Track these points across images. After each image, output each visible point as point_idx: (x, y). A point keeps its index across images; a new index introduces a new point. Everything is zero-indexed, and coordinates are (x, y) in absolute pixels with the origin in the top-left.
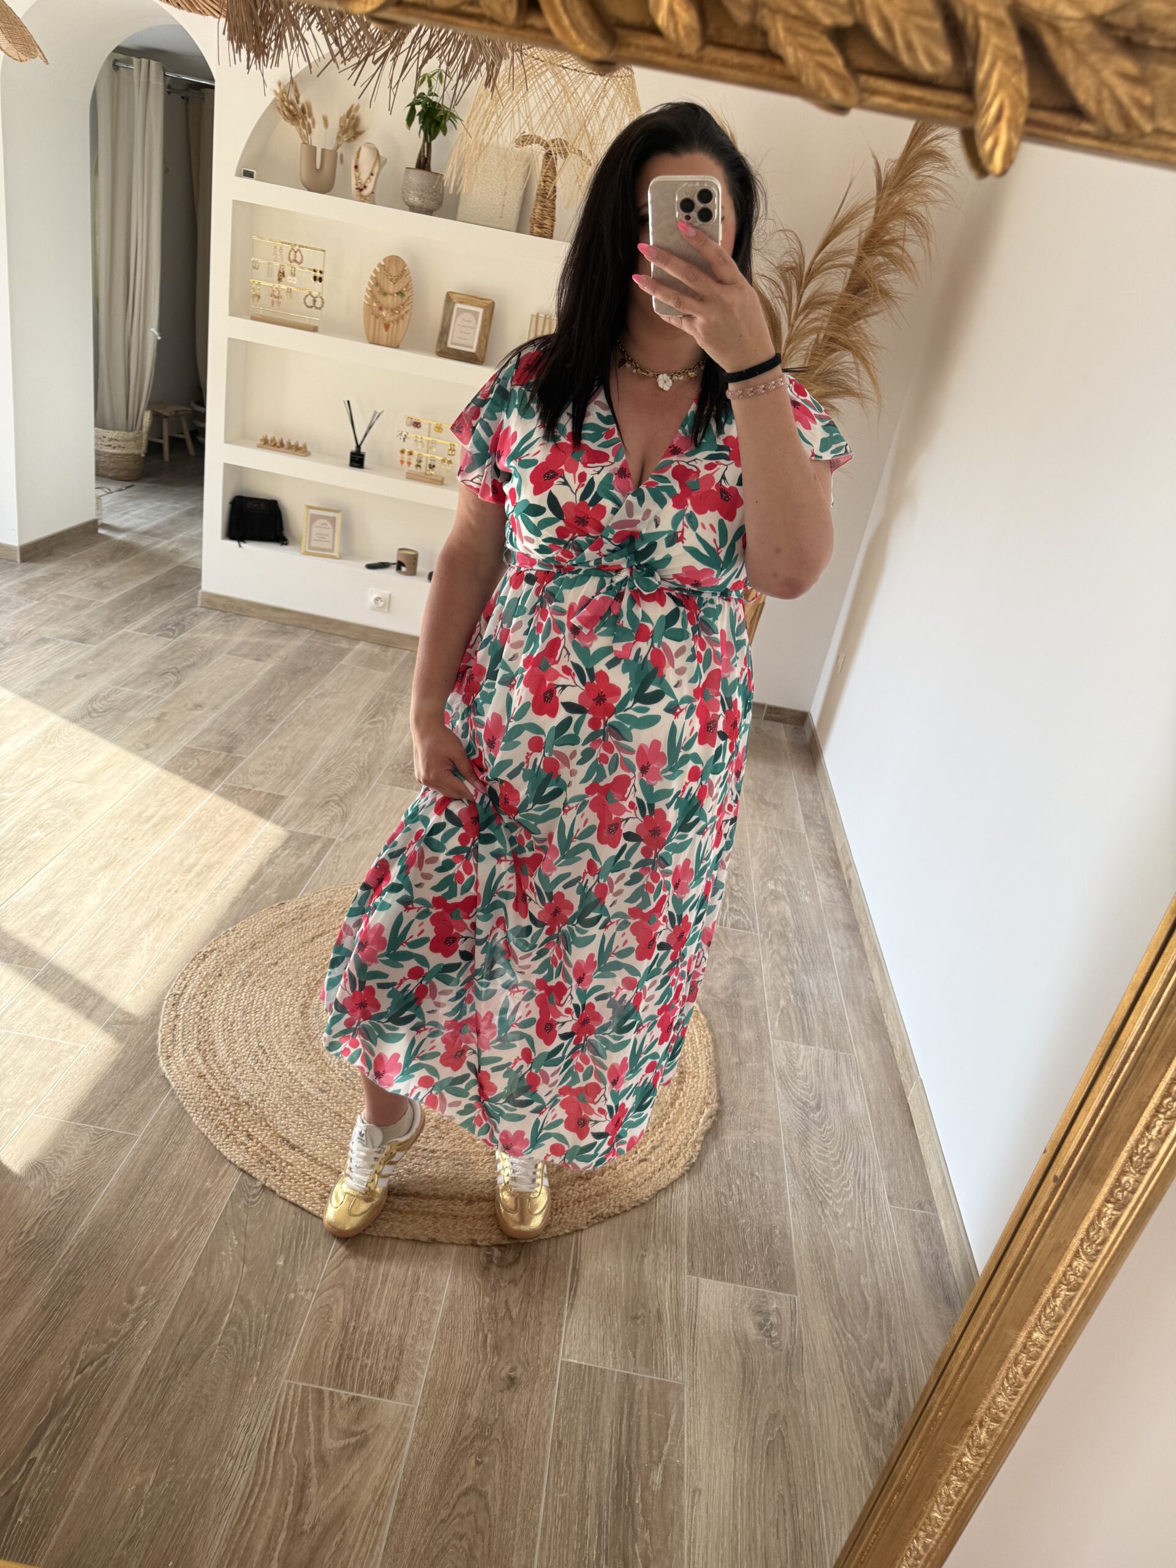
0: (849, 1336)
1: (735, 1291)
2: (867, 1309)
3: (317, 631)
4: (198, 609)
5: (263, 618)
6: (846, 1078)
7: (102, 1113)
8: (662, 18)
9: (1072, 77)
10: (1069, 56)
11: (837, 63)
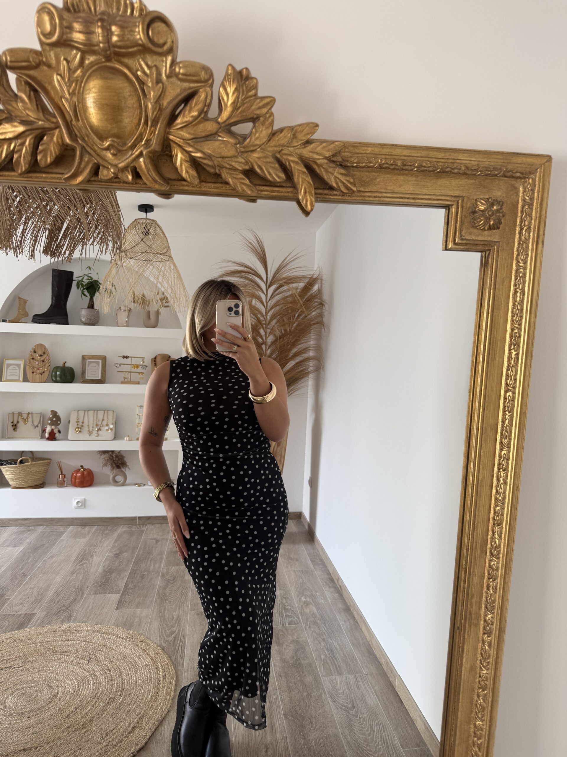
3: (46, 526)
5: (16, 526)
6: (363, 688)
8: (184, 174)
9: (325, 177)
10: (322, 170)
11: (247, 181)
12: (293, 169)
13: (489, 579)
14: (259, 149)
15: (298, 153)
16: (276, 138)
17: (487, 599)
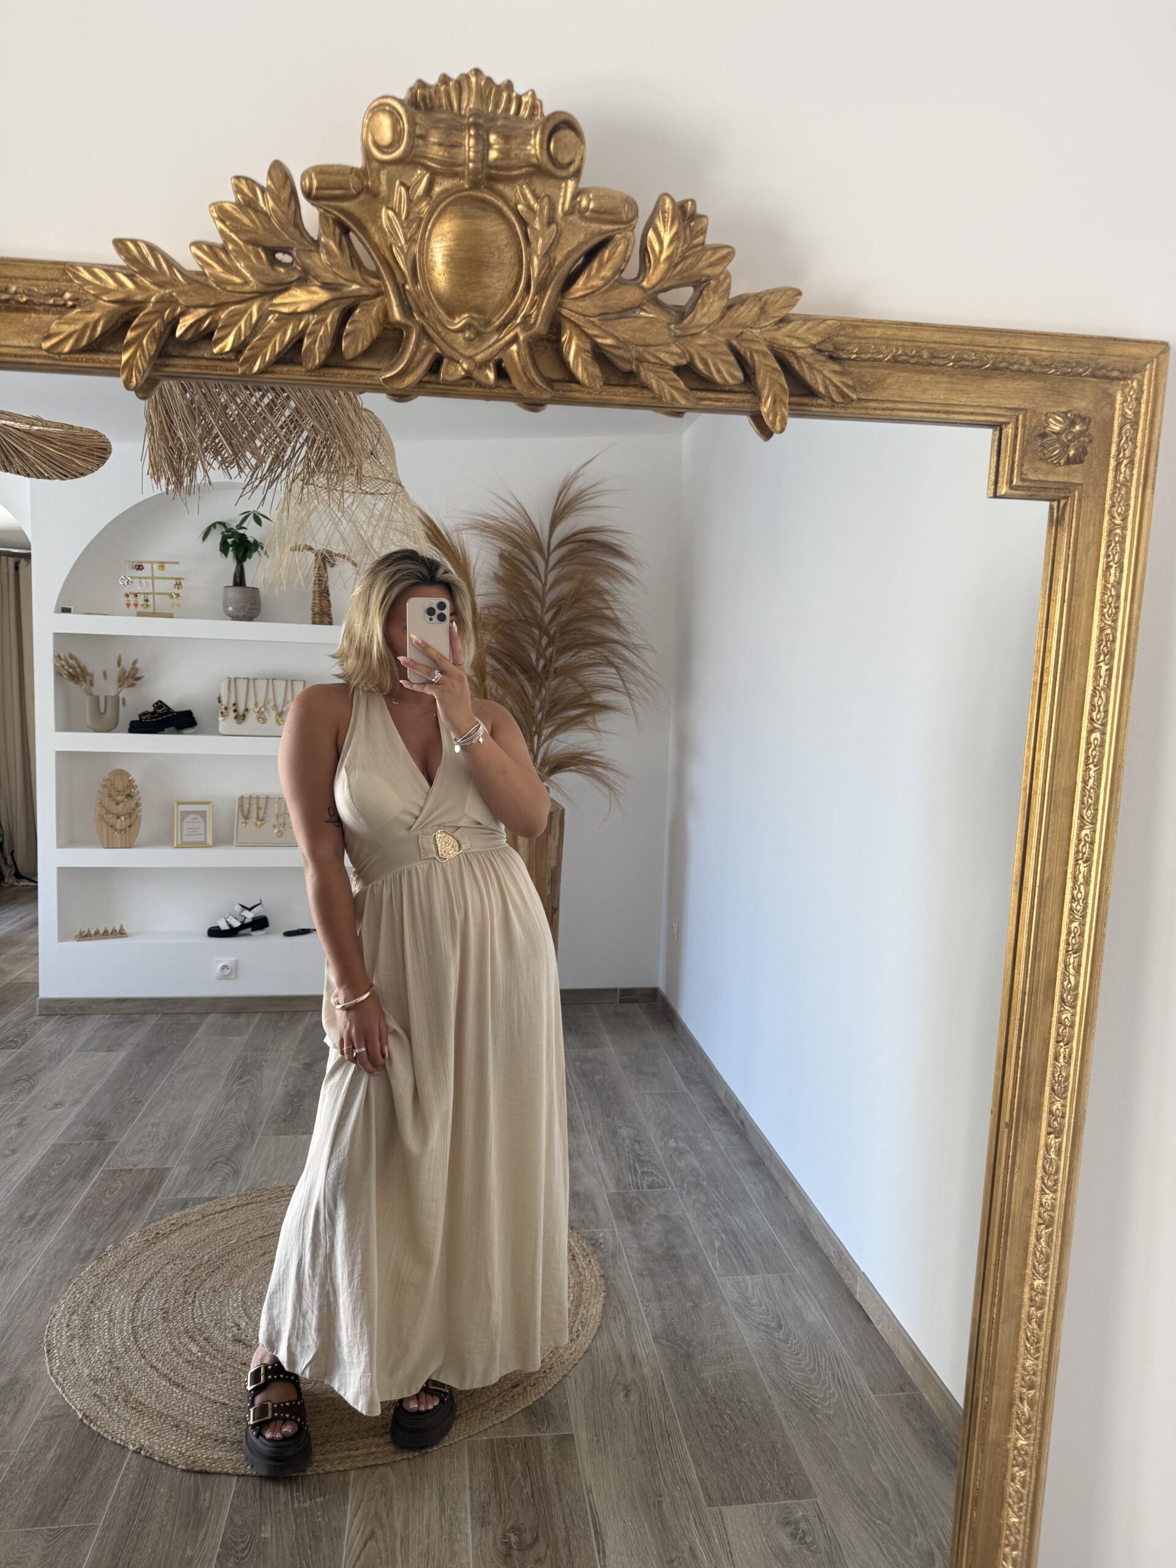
0: (879, 1522)
1: (758, 1509)
2: (887, 1493)
3: (164, 1014)
4: (34, 1019)
5: (106, 1013)
6: (797, 1296)
7: (52, 1511)
8: (580, 373)
9: (808, 376)
10: (804, 365)
11: (681, 384)
12: (756, 363)
13: (1058, 1042)
14: (705, 332)
15: (768, 337)
16: (733, 313)
17: (1054, 1077)
